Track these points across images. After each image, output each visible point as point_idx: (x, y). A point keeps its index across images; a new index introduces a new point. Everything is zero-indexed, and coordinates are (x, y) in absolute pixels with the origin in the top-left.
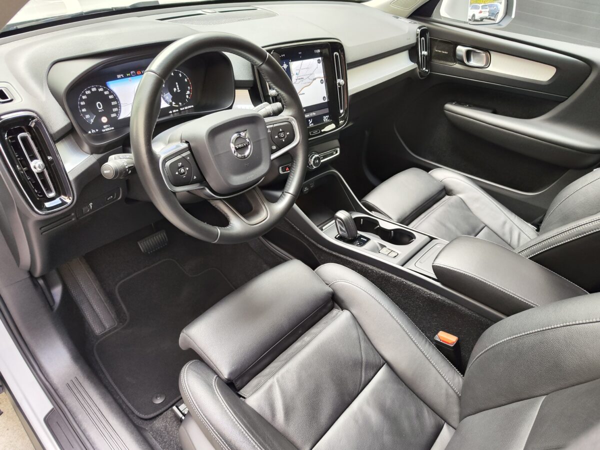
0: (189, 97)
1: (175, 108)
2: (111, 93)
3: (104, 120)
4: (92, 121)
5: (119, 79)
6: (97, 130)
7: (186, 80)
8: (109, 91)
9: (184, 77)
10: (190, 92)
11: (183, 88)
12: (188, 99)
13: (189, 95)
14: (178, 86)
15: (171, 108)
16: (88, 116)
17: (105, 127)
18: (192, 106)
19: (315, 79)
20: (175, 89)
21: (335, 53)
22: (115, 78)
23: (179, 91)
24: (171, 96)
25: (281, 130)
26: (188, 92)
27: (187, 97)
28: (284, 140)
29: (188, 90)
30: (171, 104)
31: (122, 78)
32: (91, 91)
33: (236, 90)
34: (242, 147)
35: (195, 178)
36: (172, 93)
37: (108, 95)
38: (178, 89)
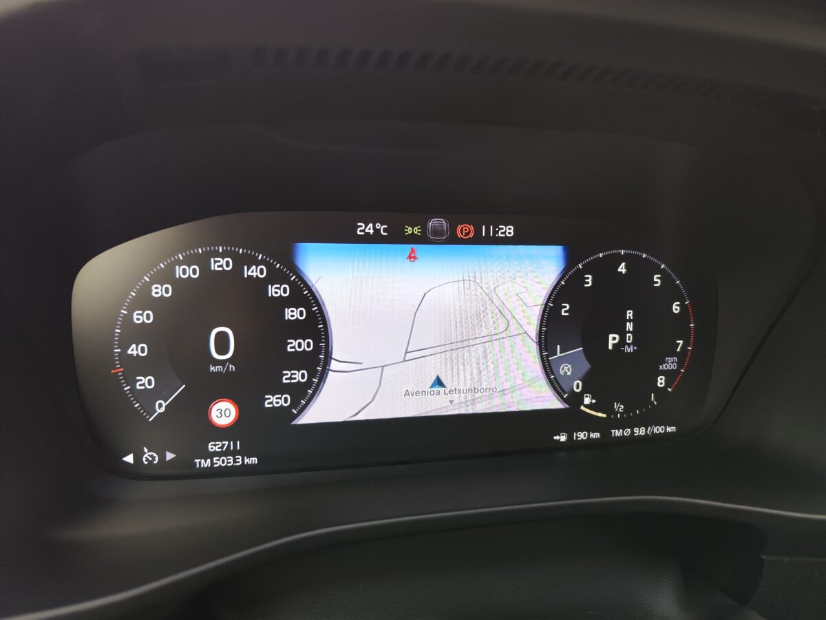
0: (668, 384)
1: (589, 423)
2: (304, 295)
3: (223, 413)
4: (161, 407)
5: (367, 239)
6: (170, 456)
7: (676, 308)
8: (292, 284)
9: (669, 292)
10: (680, 364)
12: (661, 392)
13: (669, 375)
14: (630, 326)
15: (569, 417)
16: (145, 382)
17: (212, 447)
18: (671, 429)
20: (613, 339)
22: (344, 235)
23: (629, 350)
24: (586, 366)
26: (670, 364)
27: (661, 381)
29: (674, 354)
30: (574, 400)
31: (375, 239)
32: (205, 267)
36: (595, 350)
37: (283, 303)
38: (629, 338)
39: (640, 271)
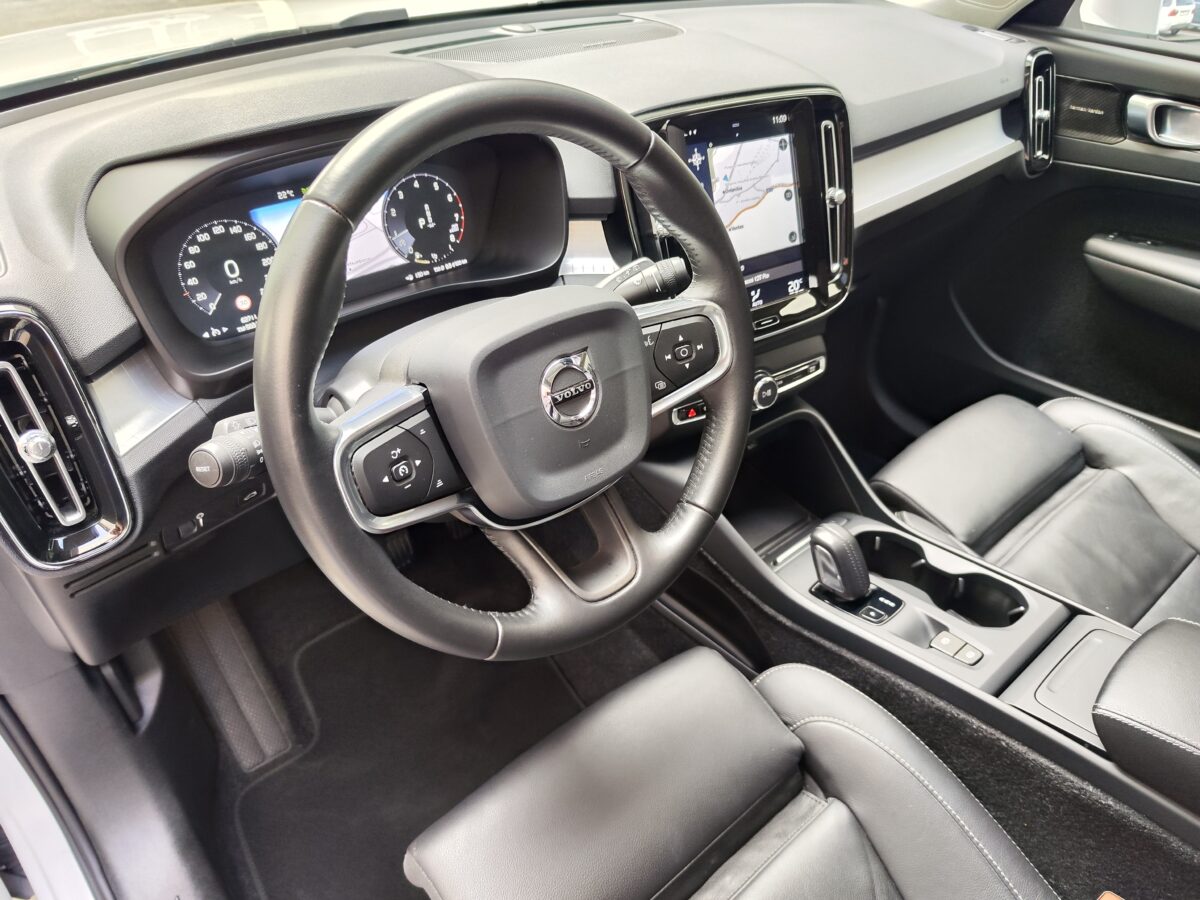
0: (457, 238)
1: (422, 268)
2: (262, 236)
3: (243, 302)
4: (213, 307)
5: (284, 200)
6: (225, 330)
7: (450, 198)
8: (256, 232)
9: (444, 190)
10: (460, 227)
11: (443, 216)
12: (453, 245)
13: (457, 234)
14: (428, 214)
15: (412, 267)
16: (201, 296)
17: (243, 320)
18: (465, 262)
19: (770, 190)
20: (421, 222)
21: (824, 123)
22: (274, 200)
23: (432, 225)
24: (413, 239)
25: (681, 339)
26: (455, 228)
27: (452, 238)
28: (687, 366)
29: (455, 222)
30: (411, 257)
31: (289, 198)
32: (211, 233)
33: (571, 223)
34: (572, 397)
35: (440, 483)
36: (414, 229)
37: (253, 243)
38: (430, 219)
39: (426, 183)
